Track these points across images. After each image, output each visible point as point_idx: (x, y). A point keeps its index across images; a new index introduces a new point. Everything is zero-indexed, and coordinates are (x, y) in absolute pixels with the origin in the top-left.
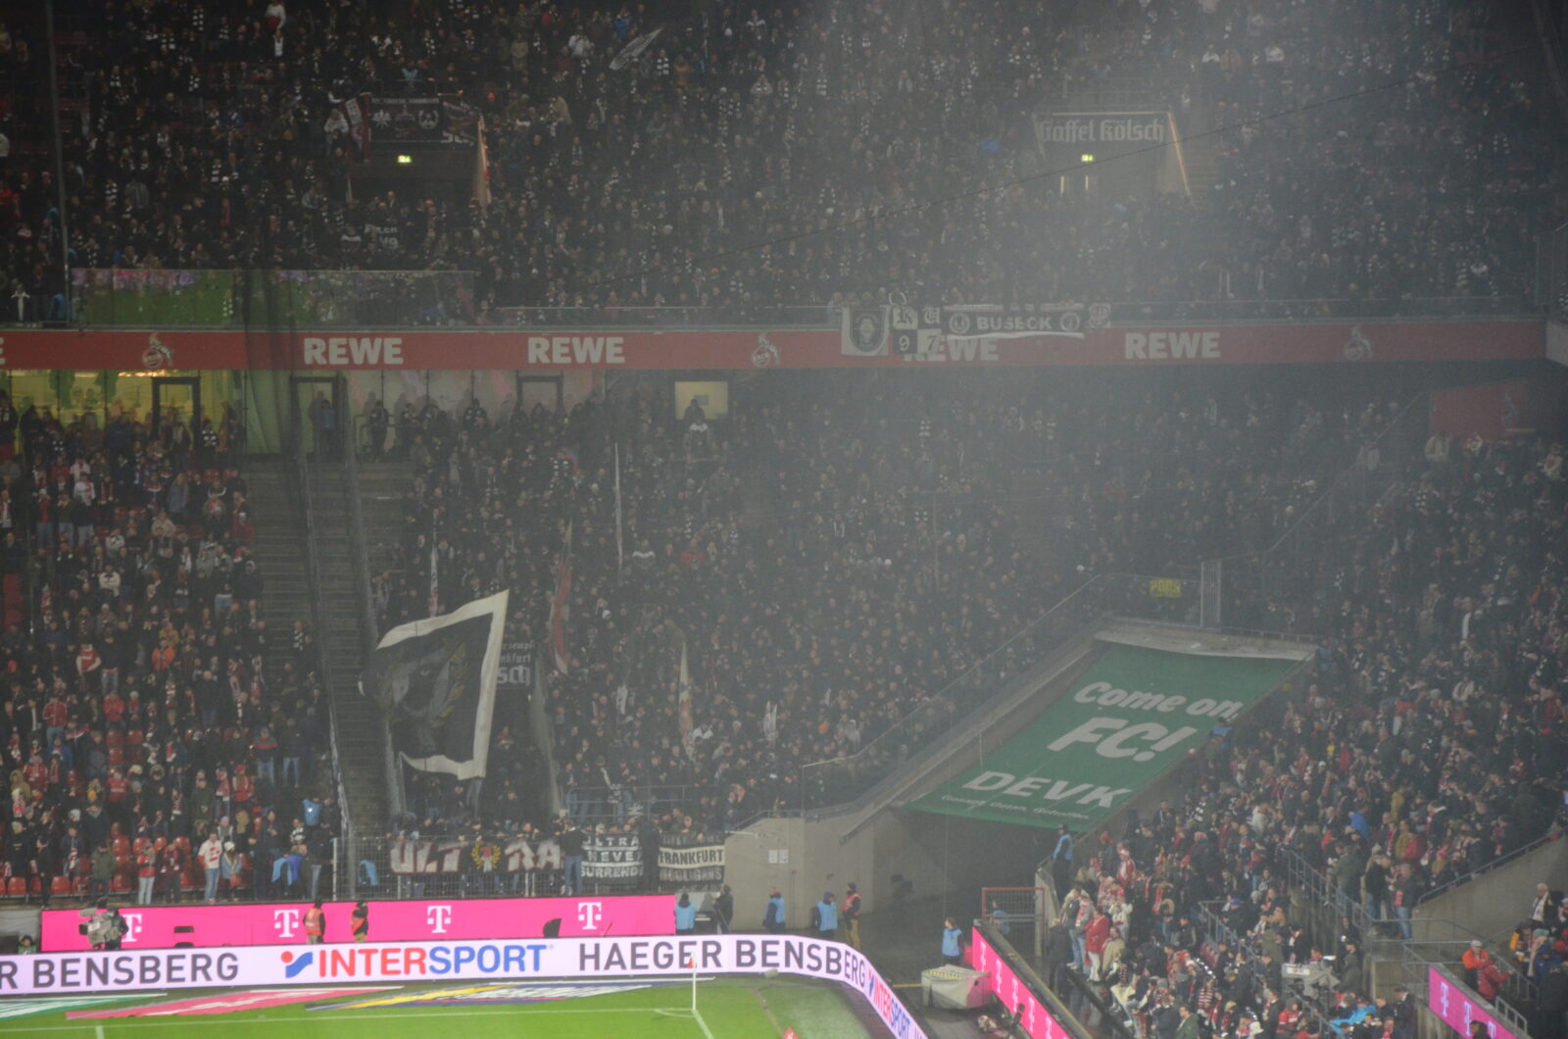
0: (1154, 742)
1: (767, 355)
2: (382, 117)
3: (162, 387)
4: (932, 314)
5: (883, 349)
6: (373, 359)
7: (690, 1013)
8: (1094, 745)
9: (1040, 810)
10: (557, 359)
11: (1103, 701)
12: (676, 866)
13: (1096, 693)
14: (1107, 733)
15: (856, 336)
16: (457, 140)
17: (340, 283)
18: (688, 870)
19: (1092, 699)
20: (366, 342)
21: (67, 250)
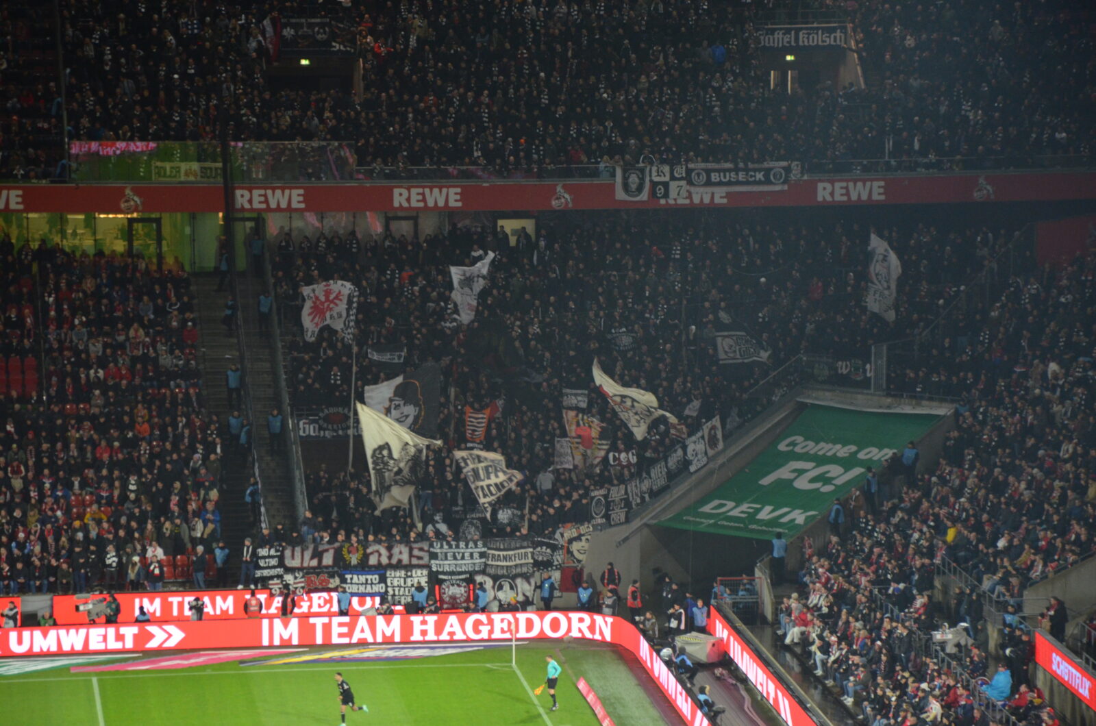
0: (834, 478)
1: (563, 200)
2: (288, 32)
3: (135, 225)
4: (680, 171)
5: (644, 196)
6: (284, 205)
7: (511, 667)
8: (793, 481)
9: (754, 527)
10: (414, 204)
11: (799, 449)
12: (499, 563)
13: (793, 444)
14: (800, 472)
15: (626, 187)
16: (342, 48)
17: (260, 150)
18: (507, 567)
19: (791, 448)
20: (278, 192)
21: (67, 128)
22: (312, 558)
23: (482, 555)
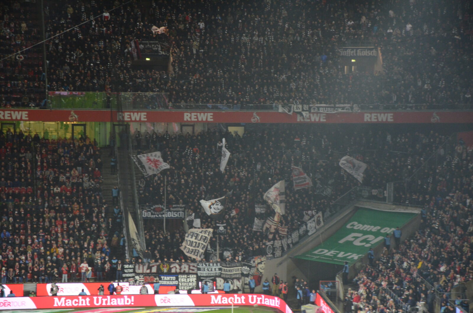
0: (370, 241)
1: (256, 119)
2: (141, 46)
3: (75, 127)
4: (306, 107)
6: (138, 119)
8: (352, 241)
9: (336, 260)
10: (193, 119)
11: (355, 228)
12: (227, 273)
13: (353, 225)
14: (356, 238)
16: (164, 53)
17: (128, 96)
18: (230, 274)
19: (352, 227)
20: (136, 114)
21: (47, 86)
22: (147, 269)
23: (220, 269)
